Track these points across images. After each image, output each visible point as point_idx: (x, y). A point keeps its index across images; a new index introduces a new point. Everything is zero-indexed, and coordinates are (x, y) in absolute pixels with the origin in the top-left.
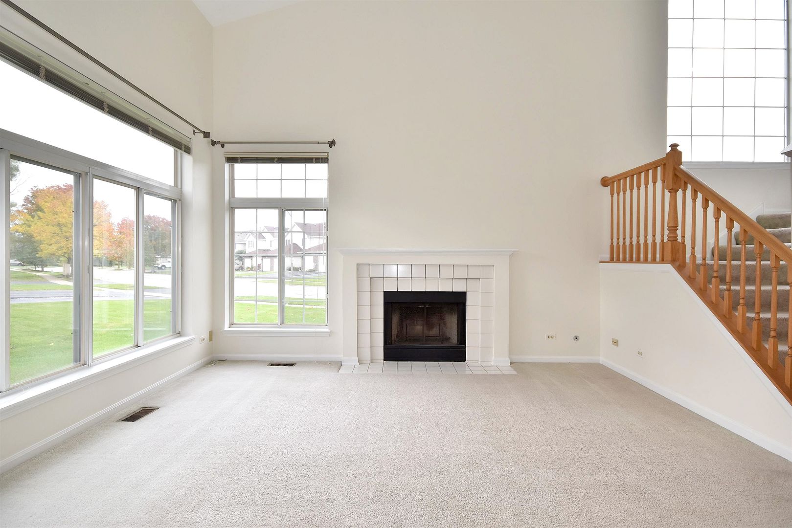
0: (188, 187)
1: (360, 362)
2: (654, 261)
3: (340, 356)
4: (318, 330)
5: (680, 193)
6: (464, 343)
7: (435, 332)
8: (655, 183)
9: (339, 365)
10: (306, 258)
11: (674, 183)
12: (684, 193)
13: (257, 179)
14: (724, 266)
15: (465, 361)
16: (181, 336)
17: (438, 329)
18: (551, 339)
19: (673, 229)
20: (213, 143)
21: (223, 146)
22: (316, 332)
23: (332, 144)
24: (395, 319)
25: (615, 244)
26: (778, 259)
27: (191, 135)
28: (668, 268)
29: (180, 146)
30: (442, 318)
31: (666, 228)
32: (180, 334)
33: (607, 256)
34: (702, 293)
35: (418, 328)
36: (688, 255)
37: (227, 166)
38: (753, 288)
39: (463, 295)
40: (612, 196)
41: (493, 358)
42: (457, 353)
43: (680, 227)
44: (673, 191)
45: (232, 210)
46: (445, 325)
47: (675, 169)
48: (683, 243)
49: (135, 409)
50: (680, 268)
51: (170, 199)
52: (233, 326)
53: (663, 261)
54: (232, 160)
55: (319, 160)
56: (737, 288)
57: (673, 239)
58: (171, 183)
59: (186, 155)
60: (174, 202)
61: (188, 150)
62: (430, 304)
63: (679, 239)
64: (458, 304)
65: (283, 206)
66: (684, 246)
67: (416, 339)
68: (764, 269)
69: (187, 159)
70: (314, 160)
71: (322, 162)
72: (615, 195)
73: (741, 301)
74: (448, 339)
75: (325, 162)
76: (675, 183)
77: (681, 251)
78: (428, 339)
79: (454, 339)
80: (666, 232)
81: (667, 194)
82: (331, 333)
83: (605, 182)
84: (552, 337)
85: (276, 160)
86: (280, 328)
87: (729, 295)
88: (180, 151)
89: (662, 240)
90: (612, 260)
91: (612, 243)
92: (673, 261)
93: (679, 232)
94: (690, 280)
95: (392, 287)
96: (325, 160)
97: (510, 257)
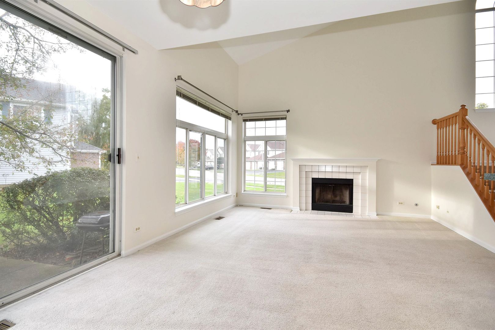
0: (230, 134)
1: (301, 210)
5: (465, 131)
6: (352, 204)
7: (337, 198)
8: (456, 124)
9: (291, 211)
10: (278, 162)
12: (467, 130)
13: (255, 128)
15: (352, 212)
16: (227, 194)
17: (339, 198)
18: (401, 204)
19: (462, 148)
20: (238, 114)
21: (242, 115)
22: (281, 195)
23: (288, 111)
24: (318, 191)
27: (231, 113)
29: (227, 117)
30: (342, 192)
32: (226, 193)
33: (435, 162)
35: (329, 196)
36: (469, 161)
37: (243, 123)
39: (352, 181)
40: (438, 130)
41: (368, 213)
42: (349, 209)
44: (463, 130)
45: (245, 141)
46: (343, 195)
47: (463, 118)
48: (467, 155)
49: (218, 216)
50: (464, 169)
51: (224, 139)
52: (245, 191)
53: (456, 164)
54: (245, 121)
55: (282, 119)
57: (462, 153)
58: (224, 132)
59: (229, 121)
60: (225, 139)
61: (230, 119)
62: (335, 184)
64: (349, 185)
65: (267, 140)
66: (467, 157)
67: (327, 201)
69: (230, 122)
70: (280, 119)
71: (284, 119)
74: (344, 202)
75: (285, 119)
76: (463, 125)
77: (465, 159)
78: (334, 201)
79: (348, 202)
81: (460, 131)
82: (287, 196)
83: (434, 122)
85: (264, 119)
86: (264, 193)
87: (482, 181)
88: (227, 119)
89: (458, 154)
90: (438, 164)
91: (438, 155)
92: (461, 165)
94: (468, 174)
95: (316, 176)
96: (285, 118)
97: (377, 162)
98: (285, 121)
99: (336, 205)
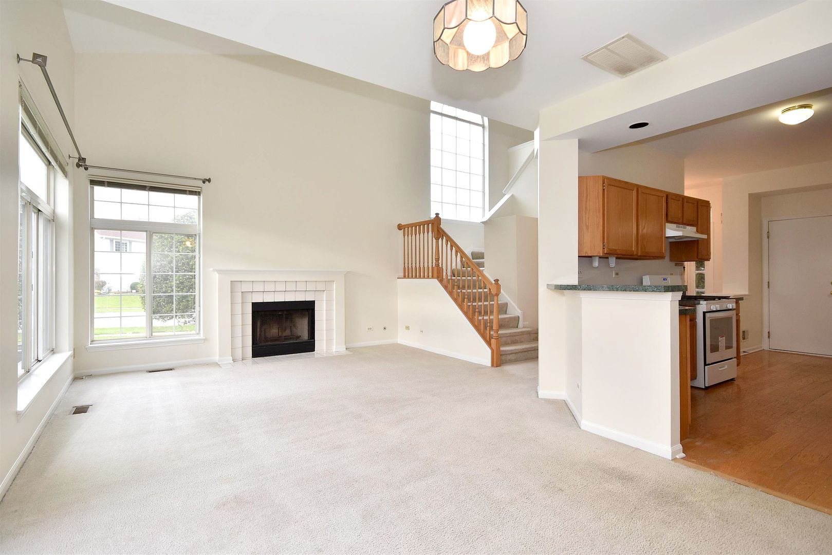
1: (234, 360)
2: (428, 277)
3: (216, 358)
4: (192, 338)
5: (440, 240)
6: (314, 338)
7: (287, 333)
8: (428, 233)
9: (216, 364)
11: (438, 234)
12: (442, 241)
13: (121, 203)
14: (459, 280)
15: (314, 351)
16: (55, 353)
17: (290, 331)
19: (437, 260)
20: (79, 166)
21: (87, 170)
23: (207, 180)
25: (406, 267)
26: (478, 276)
28: (435, 281)
30: (293, 322)
31: (434, 259)
32: (54, 351)
33: (402, 274)
34: (451, 294)
35: (274, 331)
36: (444, 274)
37: (90, 187)
38: (470, 291)
39: (312, 303)
40: (404, 237)
41: (335, 346)
42: (308, 346)
43: (440, 259)
44: (437, 239)
45: (92, 229)
46: (296, 326)
47: (438, 227)
48: (442, 267)
50: (441, 281)
52: (94, 342)
53: (433, 277)
55: (192, 193)
56: (465, 291)
57: (437, 265)
62: (287, 310)
63: (440, 266)
64: (308, 310)
65: (152, 229)
66: (443, 269)
67: (272, 340)
68: (474, 281)
70: (188, 192)
72: (406, 236)
73: (466, 297)
74: (301, 337)
75: (197, 195)
77: (441, 271)
78: (286, 338)
79: (305, 336)
80: (434, 261)
81: (434, 240)
83: (400, 227)
84: (371, 329)
85: (148, 188)
86: (150, 340)
87: (461, 294)
89: (432, 266)
90: (405, 277)
92: (438, 278)
93: (440, 261)
95: (259, 299)
96: (197, 193)
97: (345, 275)
98: (195, 198)
99: (290, 344)
